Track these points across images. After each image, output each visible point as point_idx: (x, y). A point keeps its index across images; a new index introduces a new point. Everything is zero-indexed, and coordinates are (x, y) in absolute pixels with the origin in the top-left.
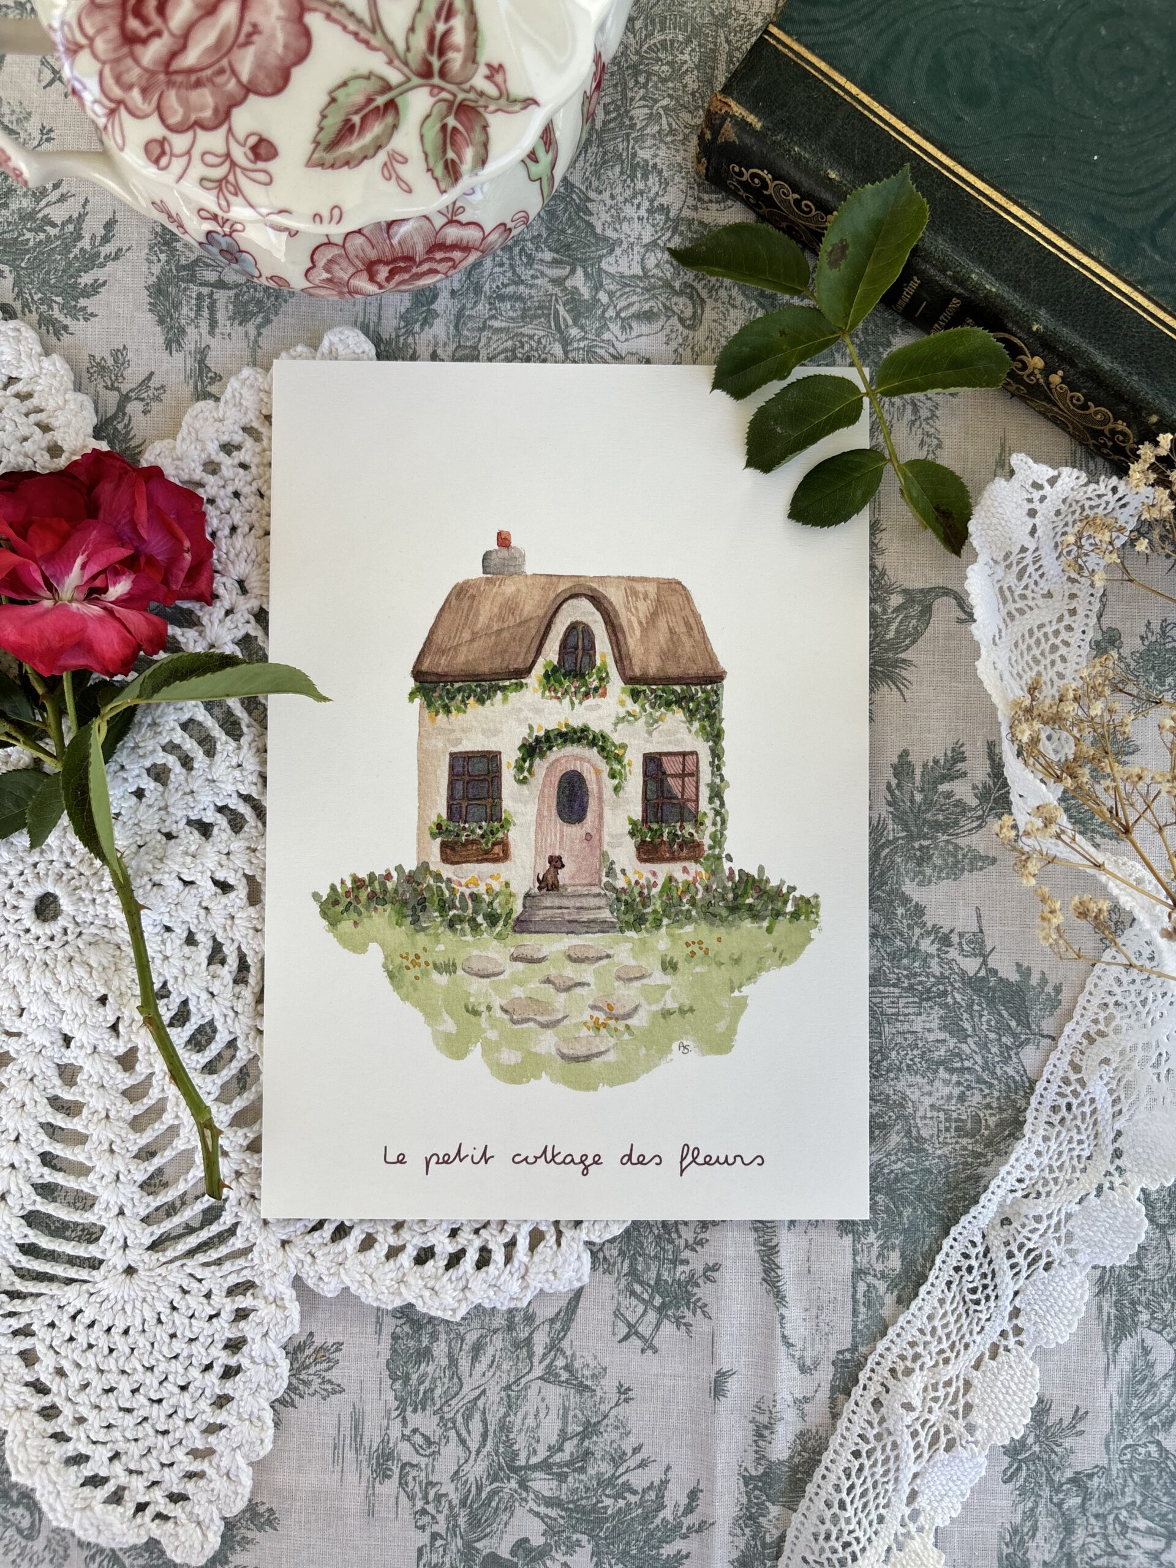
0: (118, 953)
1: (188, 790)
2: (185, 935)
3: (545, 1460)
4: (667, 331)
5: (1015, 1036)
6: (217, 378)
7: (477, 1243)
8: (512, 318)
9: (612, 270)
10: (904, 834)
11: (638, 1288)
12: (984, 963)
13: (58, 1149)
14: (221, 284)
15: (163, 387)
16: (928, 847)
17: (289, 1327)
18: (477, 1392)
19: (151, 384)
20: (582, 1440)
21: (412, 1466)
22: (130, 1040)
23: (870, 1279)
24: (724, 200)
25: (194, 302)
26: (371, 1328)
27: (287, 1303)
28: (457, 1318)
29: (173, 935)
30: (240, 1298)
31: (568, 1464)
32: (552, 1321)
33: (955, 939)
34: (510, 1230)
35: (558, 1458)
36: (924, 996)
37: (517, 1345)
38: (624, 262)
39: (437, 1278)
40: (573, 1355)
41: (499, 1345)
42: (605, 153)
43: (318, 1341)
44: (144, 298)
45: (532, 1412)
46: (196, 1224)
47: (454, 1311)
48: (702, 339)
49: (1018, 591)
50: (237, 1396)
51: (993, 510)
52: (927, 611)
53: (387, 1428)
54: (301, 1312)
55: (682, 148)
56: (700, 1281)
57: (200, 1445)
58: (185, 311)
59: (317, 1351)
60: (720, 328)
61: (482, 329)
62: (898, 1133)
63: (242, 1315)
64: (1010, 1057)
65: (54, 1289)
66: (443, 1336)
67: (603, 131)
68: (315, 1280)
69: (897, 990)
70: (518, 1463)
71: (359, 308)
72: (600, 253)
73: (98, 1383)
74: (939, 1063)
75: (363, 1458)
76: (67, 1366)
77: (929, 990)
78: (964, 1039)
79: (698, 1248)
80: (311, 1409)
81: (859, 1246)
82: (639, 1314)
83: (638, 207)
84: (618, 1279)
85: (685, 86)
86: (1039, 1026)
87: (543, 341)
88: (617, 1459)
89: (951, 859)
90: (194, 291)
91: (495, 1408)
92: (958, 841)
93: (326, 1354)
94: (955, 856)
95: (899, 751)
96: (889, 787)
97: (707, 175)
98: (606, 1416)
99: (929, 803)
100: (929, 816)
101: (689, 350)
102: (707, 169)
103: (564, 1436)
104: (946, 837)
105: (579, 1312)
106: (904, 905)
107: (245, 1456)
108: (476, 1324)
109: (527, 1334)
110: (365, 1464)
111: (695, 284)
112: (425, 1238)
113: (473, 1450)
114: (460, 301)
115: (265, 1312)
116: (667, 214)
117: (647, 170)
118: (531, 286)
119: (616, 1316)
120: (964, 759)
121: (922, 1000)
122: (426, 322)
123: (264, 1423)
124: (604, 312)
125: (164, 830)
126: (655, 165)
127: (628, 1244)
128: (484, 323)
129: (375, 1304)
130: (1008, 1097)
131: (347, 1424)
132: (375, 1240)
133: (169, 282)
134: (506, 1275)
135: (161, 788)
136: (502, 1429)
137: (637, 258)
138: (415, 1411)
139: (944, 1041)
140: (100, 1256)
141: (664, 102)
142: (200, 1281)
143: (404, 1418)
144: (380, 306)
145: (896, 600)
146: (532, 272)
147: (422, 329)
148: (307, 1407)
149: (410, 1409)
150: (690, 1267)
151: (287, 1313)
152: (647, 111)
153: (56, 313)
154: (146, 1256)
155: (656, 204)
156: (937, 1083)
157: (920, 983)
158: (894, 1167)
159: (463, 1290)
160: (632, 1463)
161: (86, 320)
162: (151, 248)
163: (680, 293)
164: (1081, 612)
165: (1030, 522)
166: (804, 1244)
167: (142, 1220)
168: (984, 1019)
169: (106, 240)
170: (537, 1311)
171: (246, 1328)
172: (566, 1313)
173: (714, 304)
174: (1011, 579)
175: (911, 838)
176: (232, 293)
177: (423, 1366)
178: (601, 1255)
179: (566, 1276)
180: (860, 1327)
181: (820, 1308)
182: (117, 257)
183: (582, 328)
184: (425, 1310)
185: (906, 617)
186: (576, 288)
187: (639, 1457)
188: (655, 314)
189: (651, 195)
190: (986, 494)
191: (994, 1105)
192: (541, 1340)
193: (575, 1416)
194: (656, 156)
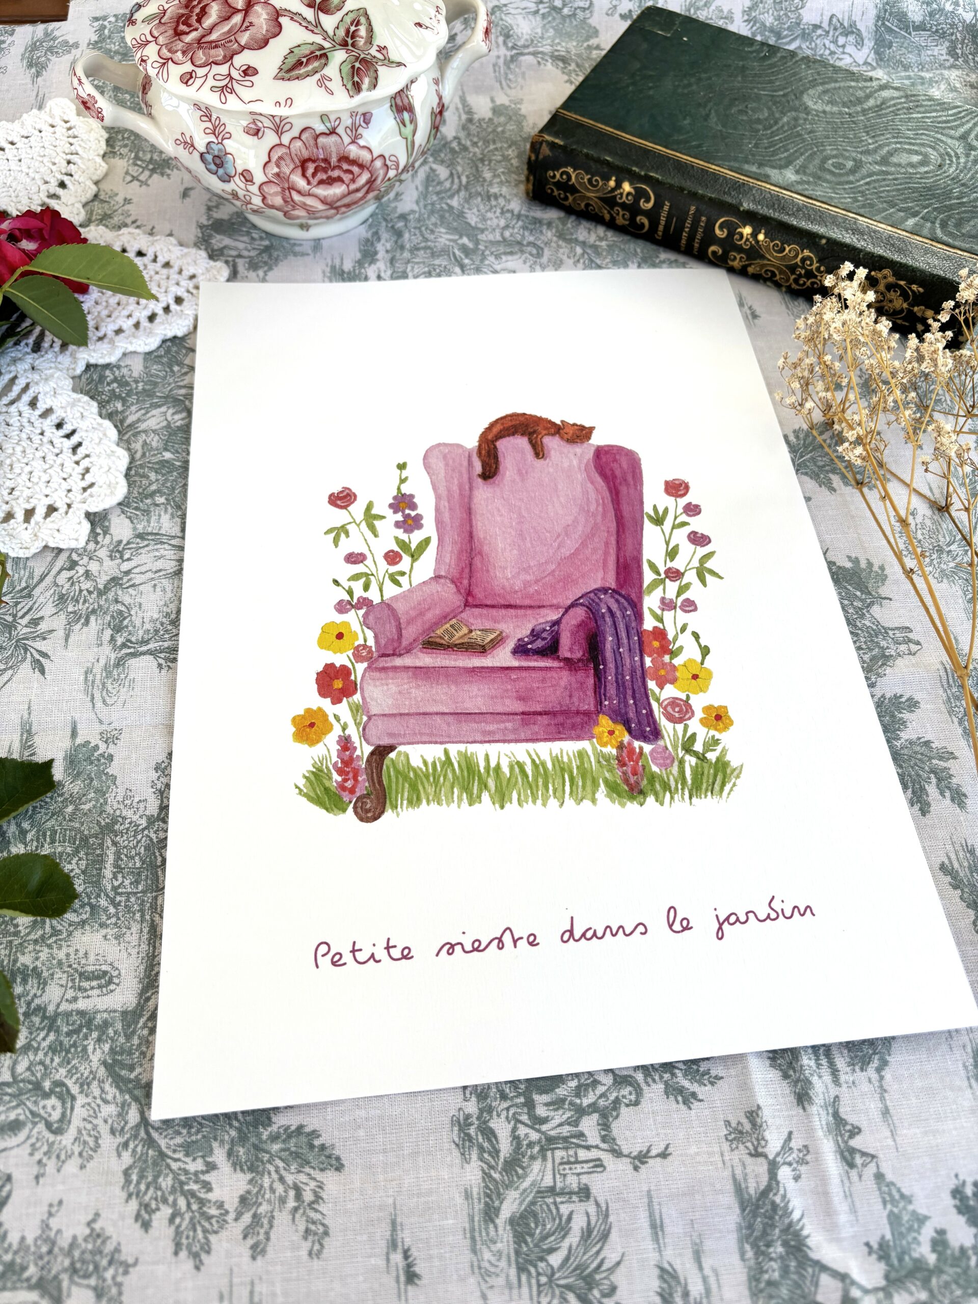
4: (524, 258)
5: (862, 600)
9: (484, 238)
38: (490, 235)
48: (545, 261)
60: (555, 256)
64: (863, 614)
72: (476, 232)
83: (495, 212)
85: (512, 164)
86: (877, 593)
97: (534, 191)
101: (538, 267)
102: (533, 184)
116: (513, 213)
117: (497, 197)
118: (435, 243)
122: (371, 263)
124: (483, 253)
126: (501, 194)
137: (498, 233)
152: (492, 174)
155: (505, 210)
163: (527, 245)
173: (549, 248)
183: (471, 259)
186: (464, 244)
188: (515, 253)
189: (501, 206)
194: (501, 190)
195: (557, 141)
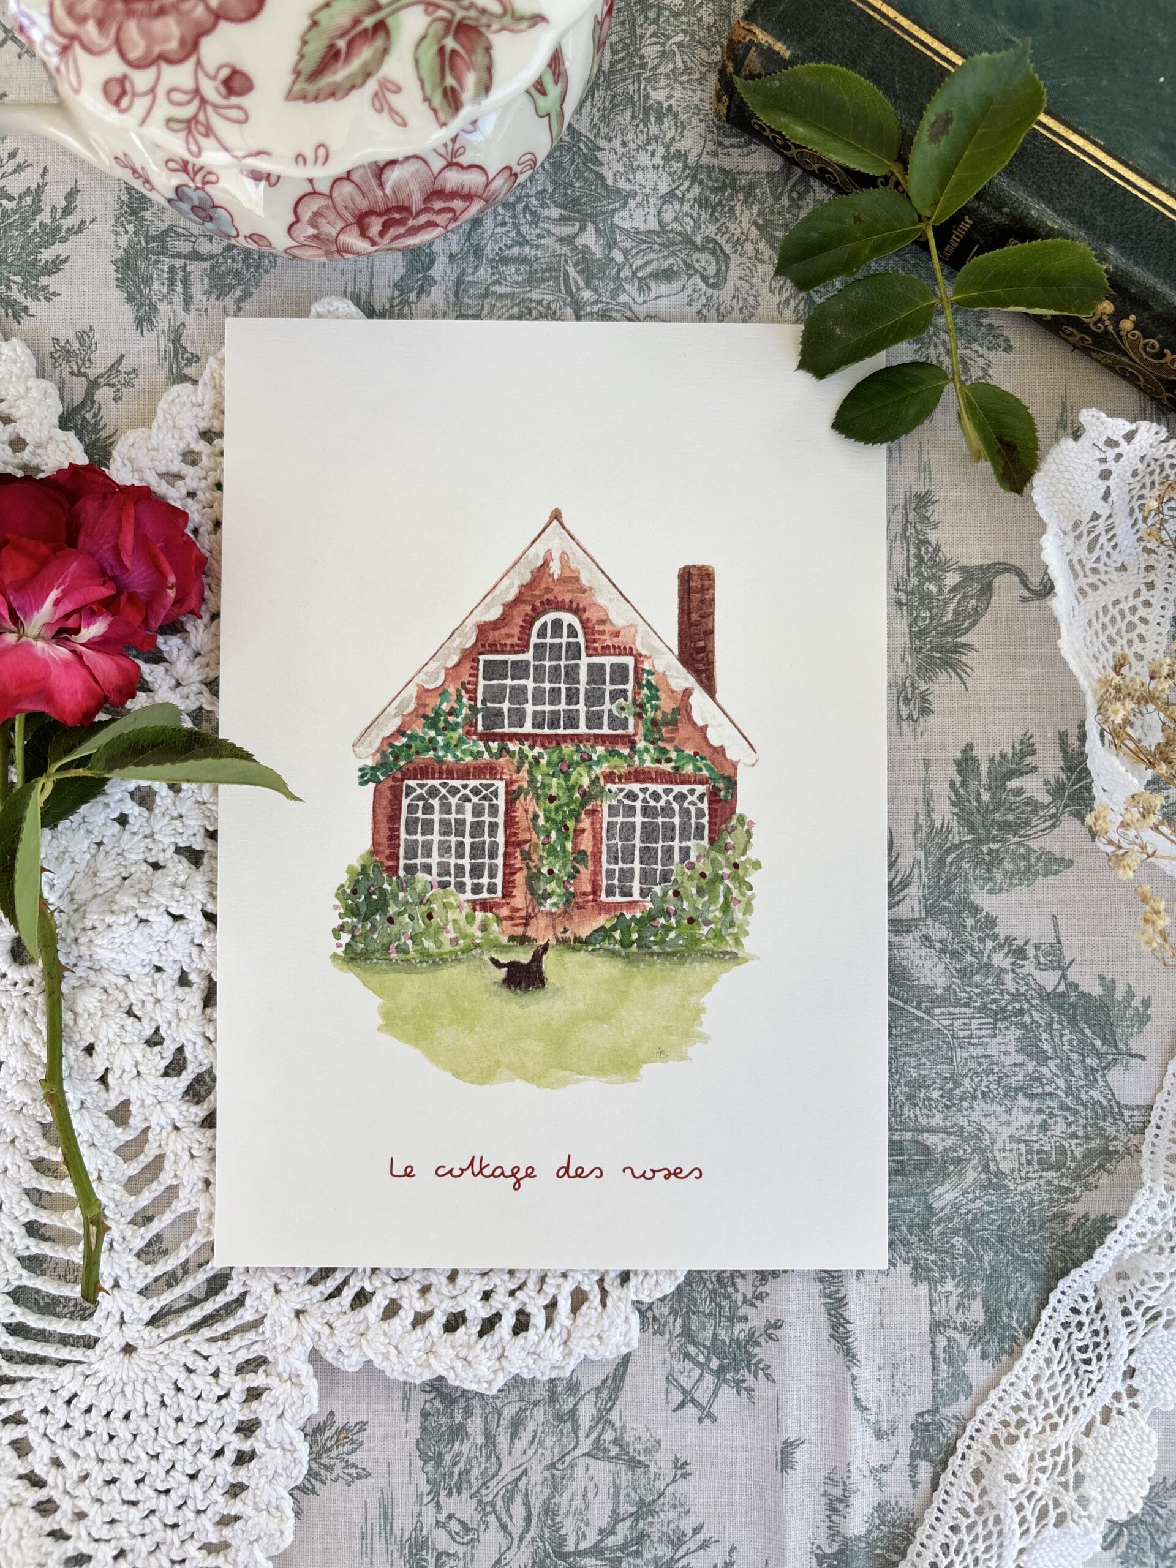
0: (105, 997)
1: (175, 814)
2: (177, 975)
3: (596, 1545)
4: (691, 289)
5: (1100, 1056)
6: (195, 359)
7: (514, 1306)
8: (518, 283)
9: (626, 225)
10: (971, 837)
11: (692, 1350)
12: (1064, 976)
13: (44, 1217)
14: (195, 255)
15: (134, 370)
16: (997, 851)
17: (307, 1407)
18: (518, 1472)
19: (122, 368)
20: (637, 1521)
21: (448, 1555)
22: (121, 1093)
23: (950, 1332)
24: (747, 144)
25: (165, 275)
26: (397, 1405)
27: (303, 1380)
28: (494, 1391)
29: (164, 976)
30: (251, 1376)
31: (621, 1548)
32: (598, 1390)
33: (1030, 951)
34: (550, 1290)
35: (610, 1542)
36: (999, 1016)
37: (560, 1418)
38: (639, 215)
39: (470, 1347)
40: (623, 1427)
41: (541, 1418)
42: (614, 97)
43: (340, 1421)
44: (111, 273)
45: (580, 1492)
46: (200, 1295)
47: (490, 1383)
48: (728, 298)
49: (1090, 565)
50: (252, 1485)
51: (1058, 475)
52: (987, 589)
53: (420, 1515)
54: (320, 1390)
55: (699, 87)
56: (762, 1340)
57: (213, 1538)
58: (156, 285)
59: (338, 1432)
60: (747, 285)
61: (485, 296)
62: (974, 1168)
63: (254, 1394)
64: (1096, 1079)
65: (45, 1372)
66: (478, 1411)
67: (611, 72)
68: (334, 1353)
69: (969, 1011)
70: (566, 1549)
71: (349, 277)
72: (612, 206)
73: (99, 1475)
74: (1018, 1089)
75: (394, 1547)
76: (64, 1457)
77: (1003, 1009)
78: (1044, 1060)
79: (758, 1303)
80: (335, 1496)
81: (936, 1295)
82: (694, 1379)
83: (653, 154)
84: (670, 1340)
85: (700, 20)
86: (1126, 1044)
87: (553, 306)
88: (676, 1541)
89: (1023, 863)
90: (166, 262)
91: (538, 1489)
92: (1029, 843)
93: (348, 1435)
94: (1027, 859)
95: (962, 745)
96: (952, 785)
97: (728, 116)
98: (662, 1494)
99: (998, 802)
100: (997, 816)
101: (713, 311)
102: (729, 108)
103: (616, 1518)
104: (1016, 839)
105: (628, 1378)
106: (973, 915)
107: (265, 1550)
108: (514, 1396)
109: (571, 1406)
110: (396, 1555)
111: (718, 238)
112: (453, 1302)
113: (516, 1536)
114: (459, 266)
115: (280, 1390)
116: (685, 161)
117: (661, 113)
118: (537, 247)
119: (669, 1382)
120: (1033, 752)
121: (996, 1020)
122: (422, 290)
123: (282, 1513)
124: (618, 272)
125: (150, 860)
126: (670, 107)
127: (680, 1302)
128: (487, 289)
129: (402, 1379)
130: (1095, 1124)
131: (374, 1512)
132: (400, 1307)
133: (138, 254)
134: (546, 1341)
135: (146, 814)
136: (547, 1512)
137: (653, 211)
138: (450, 1495)
139: (1023, 1064)
140: (94, 1334)
141: (678, 38)
142: (206, 1358)
143: (438, 1503)
144: (372, 274)
145: (952, 578)
146: (538, 231)
147: (419, 298)
148: (331, 1494)
149: (443, 1493)
150: (749, 1324)
151: (303, 1391)
152: (658, 48)
153: (15, 294)
154: (146, 1332)
155: (672, 150)
156: (1015, 1111)
157: (994, 1001)
158: (972, 1206)
159: (499, 1359)
160: (693, 1544)
161: (48, 299)
162: (117, 219)
163: (702, 249)
164: (1159, 586)
165: (1103, 486)
166: (876, 1294)
167: (140, 1293)
168: (1065, 1039)
169: (67, 211)
170: (582, 1379)
171: (260, 1409)
172: (614, 1380)
173: (740, 260)
174: (1082, 552)
175: (978, 841)
176: (208, 264)
177: (457, 1444)
178: (650, 1314)
179: (613, 1341)
180: (940, 1386)
181: (896, 1367)
182: (80, 231)
183: (595, 290)
184: (457, 1383)
185: (964, 597)
186: (587, 247)
187: (700, 1538)
188: (676, 273)
189: (667, 140)
190: (1049, 458)
191: (1081, 1134)
192: (587, 1411)
193: (627, 1495)
194: (671, 97)
195: (779, 47)
